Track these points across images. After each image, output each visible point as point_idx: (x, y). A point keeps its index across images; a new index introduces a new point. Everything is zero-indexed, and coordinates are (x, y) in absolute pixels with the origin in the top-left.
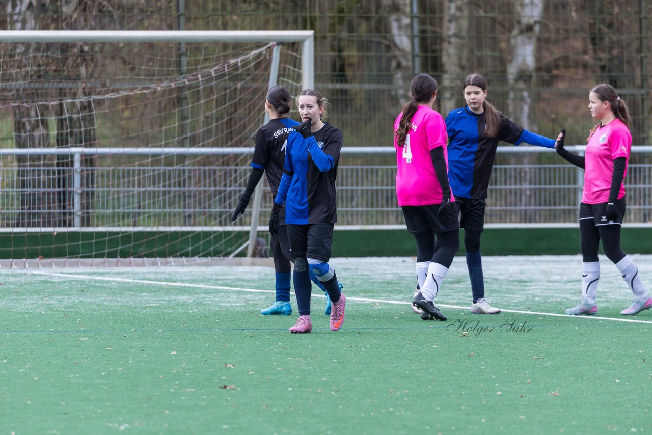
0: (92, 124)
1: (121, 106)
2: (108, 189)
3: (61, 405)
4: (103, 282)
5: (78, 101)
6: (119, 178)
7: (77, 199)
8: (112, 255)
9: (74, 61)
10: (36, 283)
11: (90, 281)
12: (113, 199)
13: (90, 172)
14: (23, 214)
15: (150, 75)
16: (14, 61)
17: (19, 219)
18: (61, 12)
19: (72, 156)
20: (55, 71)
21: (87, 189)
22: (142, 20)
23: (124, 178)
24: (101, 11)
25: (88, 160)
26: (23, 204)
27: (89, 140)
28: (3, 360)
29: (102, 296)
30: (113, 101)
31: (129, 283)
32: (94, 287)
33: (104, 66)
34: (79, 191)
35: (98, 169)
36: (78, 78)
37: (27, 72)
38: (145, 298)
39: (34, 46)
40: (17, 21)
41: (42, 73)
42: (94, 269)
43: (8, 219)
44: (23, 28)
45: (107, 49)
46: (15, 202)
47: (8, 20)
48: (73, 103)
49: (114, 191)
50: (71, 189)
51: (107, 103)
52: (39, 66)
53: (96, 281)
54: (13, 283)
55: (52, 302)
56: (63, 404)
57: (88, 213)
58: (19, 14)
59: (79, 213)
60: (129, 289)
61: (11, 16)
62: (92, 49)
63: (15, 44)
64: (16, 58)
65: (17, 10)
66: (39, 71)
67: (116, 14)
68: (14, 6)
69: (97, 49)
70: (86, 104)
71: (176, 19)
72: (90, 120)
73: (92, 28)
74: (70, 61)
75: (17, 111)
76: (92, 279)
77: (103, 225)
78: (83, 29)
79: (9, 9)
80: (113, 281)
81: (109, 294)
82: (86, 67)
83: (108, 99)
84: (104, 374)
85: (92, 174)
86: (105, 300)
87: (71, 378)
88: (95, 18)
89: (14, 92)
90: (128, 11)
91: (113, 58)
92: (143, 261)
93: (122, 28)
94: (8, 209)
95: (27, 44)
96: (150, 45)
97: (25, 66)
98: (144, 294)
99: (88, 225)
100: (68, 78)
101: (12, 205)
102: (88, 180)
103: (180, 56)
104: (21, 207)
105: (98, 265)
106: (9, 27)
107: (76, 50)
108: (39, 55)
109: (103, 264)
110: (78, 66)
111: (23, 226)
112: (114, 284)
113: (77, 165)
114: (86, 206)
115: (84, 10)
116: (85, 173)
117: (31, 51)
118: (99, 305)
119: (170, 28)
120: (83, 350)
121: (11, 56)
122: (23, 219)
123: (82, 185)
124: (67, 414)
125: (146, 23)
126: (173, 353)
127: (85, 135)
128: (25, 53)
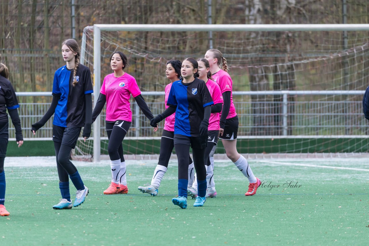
0: (293, 78)
1: (309, 67)
2: (302, 114)
3: (276, 236)
4: (299, 167)
5: (285, 65)
6: (308, 108)
7: (285, 120)
8: (305, 151)
9: (284, 42)
10: (261, 167)
11: (292, 166)
12: (305, 120)
13: (292, 105)
14: (255, 128)
15: (326, 49)
16: (250, 42)
17: (252, 131)
18: (277, 14)
19: (282, 95)
20: (273, 47)
21: (291, 114)
22: (322, 18)
23: (311, 108)
24: (299, 13)
25: (291, 98)
26: (254, 123)
27: (292, 87)
28: (243, 210)
29: (299, 175)
30: (305, 65)
31: (314, 167)
32: (294, 169)
33: (300, 44)
34: (286, 115)
35: (297, 103)
36: (285, 51)
37: (257, 48)
38: (323, 176)
39: (261, 33)
40: (252, 19)
41: (265, 49)
42: (294, 160)
43: (246, 131)
44: (255, 23)
45: (303, 35)
46: (250, 121)
47: (246, 18)
48: (283, 66)
49: (306, 116)
50: (282, 114)
51: (302, 66)
52: (263, 44)
53: (296, 166)
55: (270, 178)
56: (277, 235)
57: (291, 128)
58: (253, 15)
59: (286, 128)
60: (314, 171)
61: (248, 16)
62: (293, 35)
63: (250, 32)
64: (251, 40)
65: (252, 13)
66: (264, 47)
67: (308, 15)
68: (250, 11)
69: (296, 35)
70: (290, 66)
71: (342, 18)
72: (292, 75)
73: (294, 23)
74: (281, 42)
75: (251, 70)
76: (293, 165)
77: (300, 134)
78: (288, 23)
79: (247, 12)
80: (305, 166)
81: (303, 174)
82: (291, 45)
83: (303, 63)
84: (300, 219)
85: (294, 106)
86: (301, 177)
87: (282, 221)
88: (295, 17)
89: (249, 59)
90: (314, 13)
91: (306, 40)
92: (322, 155)
93: (311, 23)
94: (246, 125)
95: (257, 32)
96: (326, 33)
97: (255, 45)
98: (323, 174)
99: (291, 134)
100: (280, 51)
101: (248, 123)
102: (291, 109)
103: (343, 38)
105: (296, 157)
106: (246, 22)
107: (284, 36)
108: (263, 38)
109: (300, 157)
110: (286, 44)
111: (255, 135)
112: (306, 168)
113: (285, 101)
114: (290, 124)
115: (289, 13)
116: (289, 105)
117: (259, 36)
118: (297, 180)
119: (338, 22)
120: (288, 205)
121: (248, 39)
122: (255, 131)
123: (288, 112)
124: (280, 241)
125: (324, 20)
126: (339, 207)
127: (290, 83)
128: (256, 38)
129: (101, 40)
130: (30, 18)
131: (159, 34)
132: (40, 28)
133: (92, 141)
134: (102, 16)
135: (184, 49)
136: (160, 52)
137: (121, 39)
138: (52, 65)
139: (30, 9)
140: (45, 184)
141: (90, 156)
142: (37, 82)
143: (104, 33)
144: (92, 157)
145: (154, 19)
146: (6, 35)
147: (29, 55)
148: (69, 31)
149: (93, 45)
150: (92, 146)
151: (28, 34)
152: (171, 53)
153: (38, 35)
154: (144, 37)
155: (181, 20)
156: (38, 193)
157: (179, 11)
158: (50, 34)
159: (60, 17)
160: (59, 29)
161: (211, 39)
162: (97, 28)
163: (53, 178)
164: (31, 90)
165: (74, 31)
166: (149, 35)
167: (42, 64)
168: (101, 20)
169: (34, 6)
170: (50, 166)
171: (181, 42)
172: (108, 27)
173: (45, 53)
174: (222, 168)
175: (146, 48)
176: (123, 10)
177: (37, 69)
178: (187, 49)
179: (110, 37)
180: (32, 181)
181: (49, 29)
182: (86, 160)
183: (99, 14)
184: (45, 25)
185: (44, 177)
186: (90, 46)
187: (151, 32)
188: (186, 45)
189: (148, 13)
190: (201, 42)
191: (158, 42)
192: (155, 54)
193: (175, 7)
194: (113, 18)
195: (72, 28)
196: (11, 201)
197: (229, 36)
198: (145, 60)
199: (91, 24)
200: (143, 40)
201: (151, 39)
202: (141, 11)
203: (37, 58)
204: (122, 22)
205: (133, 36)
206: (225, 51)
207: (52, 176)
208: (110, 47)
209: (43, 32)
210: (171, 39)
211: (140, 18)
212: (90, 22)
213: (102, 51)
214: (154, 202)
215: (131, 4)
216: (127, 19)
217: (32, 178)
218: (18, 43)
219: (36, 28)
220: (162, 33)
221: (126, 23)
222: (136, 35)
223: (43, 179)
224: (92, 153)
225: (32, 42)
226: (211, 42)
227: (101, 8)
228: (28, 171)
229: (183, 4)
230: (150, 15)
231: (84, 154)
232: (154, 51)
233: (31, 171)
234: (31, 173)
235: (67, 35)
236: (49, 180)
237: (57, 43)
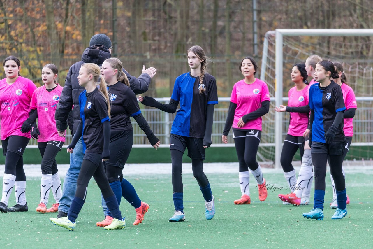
129: (283, 45)
130: (211, 23)
131: (342, 39)
132: (221, 33)
133: (274, 148)
134: (284, 22)
135: (367, 53)
137: (303, 44)
139: (211, 14)
140: (227, 190)
141: (272, 163)
143: (286, 38)
144: (274, 163)
145: (337, 24)
148: (251, 36)
149: (274, 50)
150: (274, 152)
151: (210, 40)
152: (354, 58)
153: (219, 40)
154: (326, 42)
155: (364, 25)
156: (220, 200)
157: (362, 15)
158: (231, 39)
159: (241, 22)
160: (241, 34)
162: (279, 33)
163: (234, 185)
165: (256, 36)
166: (332, 40)
167: (224, 70)
168: (283, 25)
169: (216, 11)
171: (364, 47)
172: (290, 32)
173: (226, 58)
175: (329, 53)
176: (305, 15)
178: (371, 54)
179: (292, 42)
180: (214, 188)
181: (231, 34)
182: (268, 167)
183: (280, 19)
184: (227, 30)
185: (226, 184)
186: (272, 51)
187: (333, 37)
188: (369, 50)
189: (331, 18)
191: (341, 47)
193: (358, 11)
194: (295, 23)
195: (254, 33)
196: (193, 207)
199: (272, 29)
200: (325, 45)
201: (333, 44)
202: (323, 16)
203: (218, 63)
204: (305, 27)
205: (316, 41)
207: (233, 183)
208: (292, 52)
209: (225, 37)
210: (354, 43)
211: (323, 22)
212: (272, 26)
213: (284, 56)
215: (314, 8)
216: (309, 24)
219: (217, 33)
220: (344, 38)
221: (308, 28)
222: (319, 40)
223: (224, 186)
224: (273, 160)
225: (213, 47)
227: (283, 13)
229: (366, 8)
230: (333, 19)
231: (266, 161)
232: (337, 56)
235: (249, 40)
236: (230, 186)
237: (238, 48)
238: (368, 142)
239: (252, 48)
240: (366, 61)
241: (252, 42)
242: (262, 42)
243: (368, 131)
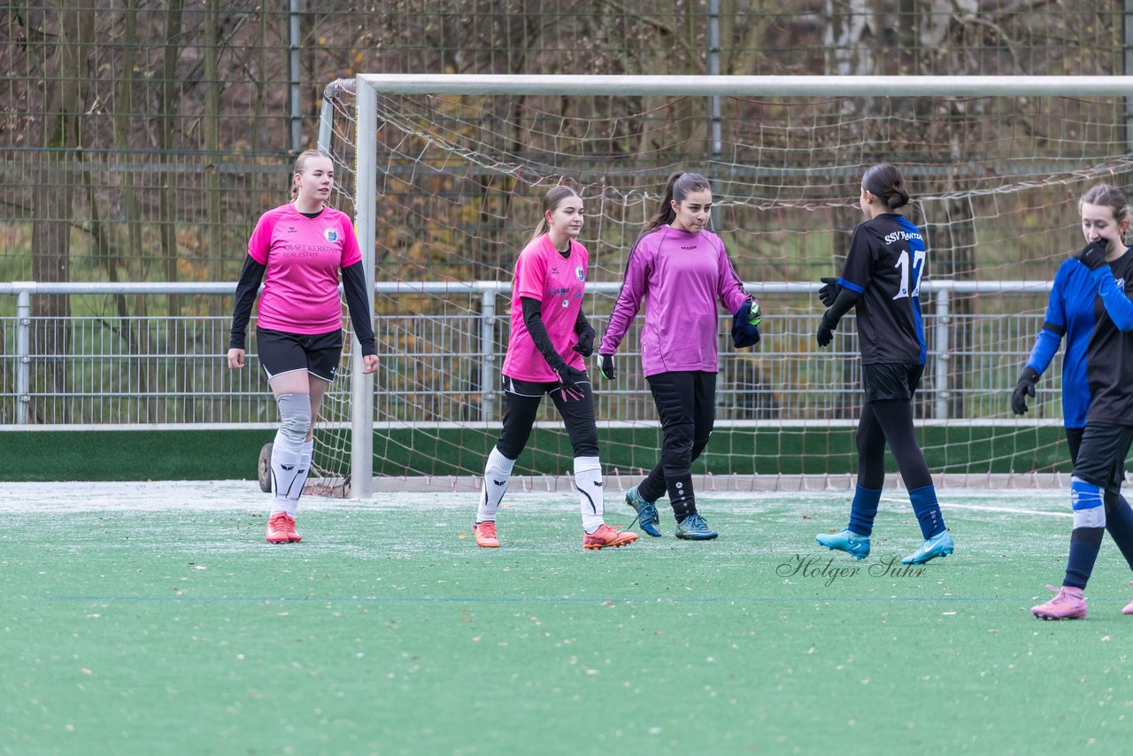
0: (970, 240)
1: (1021, 208)
2: (995, 353)
3: (907, 727)
4: (984, 514)
5: (945, 199)
6: (1014, 334)
7: (941, 369)
8: (1000, 467)
9: (941, 130)
11: (961, 512)
12: (1004, 369)
13: (964, 323)
14: (847, 396)
15: (1072, 153)
16: (836, 129)
17: (839, 405)
18: (920, 44)
19: (934, 294)
20: (907, 147)
21: (959, 353)
22: (1060, 57)
23: (1023, 333)
24: (988, 42)
25: (962, 303)
26: (847, 379)
27: (963, 266)
28: (808, 648)
29: (982, 540)
30: (1008, 200)
31: (1030, 517)
32: (969, 523)
33: (992, 137)
34: (945, 356)
35: (978, 318)
36: (947, 159)
37: (858, 148)
38: (1057, 543)
39: (871, 103)
40: (843, 60)
41: (884, 150)
42: (968, 493)
43: (821, 404)
44: (853, 72)
45: (999, 108)
46: (834, 374)
47: (827, 56)
48: (937, 204)
49: (1006, 356)
51: (996, 202)
52: (879, 138)
53: (972, 513)
54: (828, 516)
55: (894, 548)
56: (911, 725)
57: (959, 394)
58: (846, 47)
59: (945, 395)
60: (1028, 528)
61: (832, 50)
62: (971, 109)
63: (838, 99)
64: (840, 124)
65: (843, 40)
66: (879, 146)
67: (1015, 46)
68: (838, 33)
69: (980, 108)
70: (959, 204)
71: (1120, 56)
72: (967, 232)
73: (972, 72)
74: (933, 130)
75: (839, 217)
76: (966, 509)
77: (986, 415)
78: (955, 73)
79: (829, 39)
80: (1002, 513)
81: (995, 536)
82: (961, 140)
83: (997, 195)
84: (983, 674)
85: (969, 327)
86: (987, 547)
87: (926, 680)
88: (977, 54)
89: (834, 183)
90: (1035, 43)
91: (1008, 123)
92: (1055, 478)
93: (1025, 71)
94: (821, 387)
95: (858, 99)
96: (1073, 102)
97: (855, 139)
98: (1056, 536)
99: (960, 416)
100: (929, 160)
101: (829, 380)
102: (962, 337)
103: (1125, 120)
104: (843, 384)
105: (974, 485)
106: (827, 69)
107: (943, 110)
108: (879, 118)
109: (986, 483)
110: (947, 138)
112: (1003, 517)
114: (956, 382)
115: (960, 39)
116: (956, 324)
117: (865, 111)
118: (977, 554)
119: (1109, 71)
120: (948, 633)
121: (831, 120)
122: (848, 404)
123: (950, 346)
124: (919, 742)
125: (1067, 63)
126: (1103, 639)
127: (957, 258)
128: (855, 115)
129: (379, 123)
130: (162, 53)
131: (559, 105)
132: (192, 84)
133: (347, 434)
134: (381, 49)
135: (634, 149)
136: (561, 161)
137: (440, 119)
138: (227, 198)
139: (162, 27)
140: (202, 564)
141: (341, 480)
142: (180, 249)
143: (388, 101)
144: (348, 482)
145: (542, 59)
146: (87, 106)
147: (158, 168)
148: (281, 94)
149: (352, 137)
150: (349, 448)
151: (156, 103)
152: (592, 164)
153: (186, 104)
154: (510, 113)
155: (625, 62)
156: (180, 593)
157: (619, 31)
158: (221, 103)
159: (253, 51)
160: (251, 85)
161: (717, 120)
162: (367, 85)
163: (227, 547)
164: (163, 274)
165: (296, 93)
166: (526, 106)
167: (199, 196)
168: (380, 60)
169: (175, 16)
170: (218, 508)
171: (626, 130)
172: (400, 83)
173: (206, 160)
174: (746, 517)
175: (517, 148)
176: (447, 30)
177: (182, 211)
178: (644, 150)
179: (406, 112)
180: (163, 556)
181: (220, 87)
182: (329, 492)
183: (372, 42)
184: (208, 76)
185: (199, 544)
186: (345, 140)
187: (532, 97)
188: (639, 139)
189: (525, 43)
190: (687, 131)
191: (555, 128)
192: (544, 166)
193: (606, 20)
194: (418, 54)
195: (290, 85)
196: (96, 616)
197: (775, 110)
198: (513, 184)
199: (349, 71)
200: (507, 121)
201: (531, 120)
202: (502, 34)
203: (181, 176)
204: (449, 69)
205: (478, 110)
206: (760, 157)
207: (222, 540)
208: (407, 141)
209: (202, 98)
210: (594, 117)
211: (501, 53)
212: (345, 64)
213: (382, 155)
214: (535, 622)
215: (474, 11)
216: (458, 58)
217: (161, 546)
218: (124, 131)
219: (179, 84)
220: (566, 100)
221: (456, 71)
222: (485, 106)
223: (194, 550)
224: (346, 471)
225: (166, 125)
226: (717, 127)
227: (381, 23)
228: (148, 526)
229: (633, 12)
230: (531, 44)
231: (323, 475)
232: (543, 158)
233: (158, 526)
234: (160, 530)
235: (277, 107)
236: (213, 551)
237: (243, 130)
238: (632, 418)
239: (285, 130)
240: (630, 172)
241: (283, 113)
242: (315, 113)
243: (632, 386)
